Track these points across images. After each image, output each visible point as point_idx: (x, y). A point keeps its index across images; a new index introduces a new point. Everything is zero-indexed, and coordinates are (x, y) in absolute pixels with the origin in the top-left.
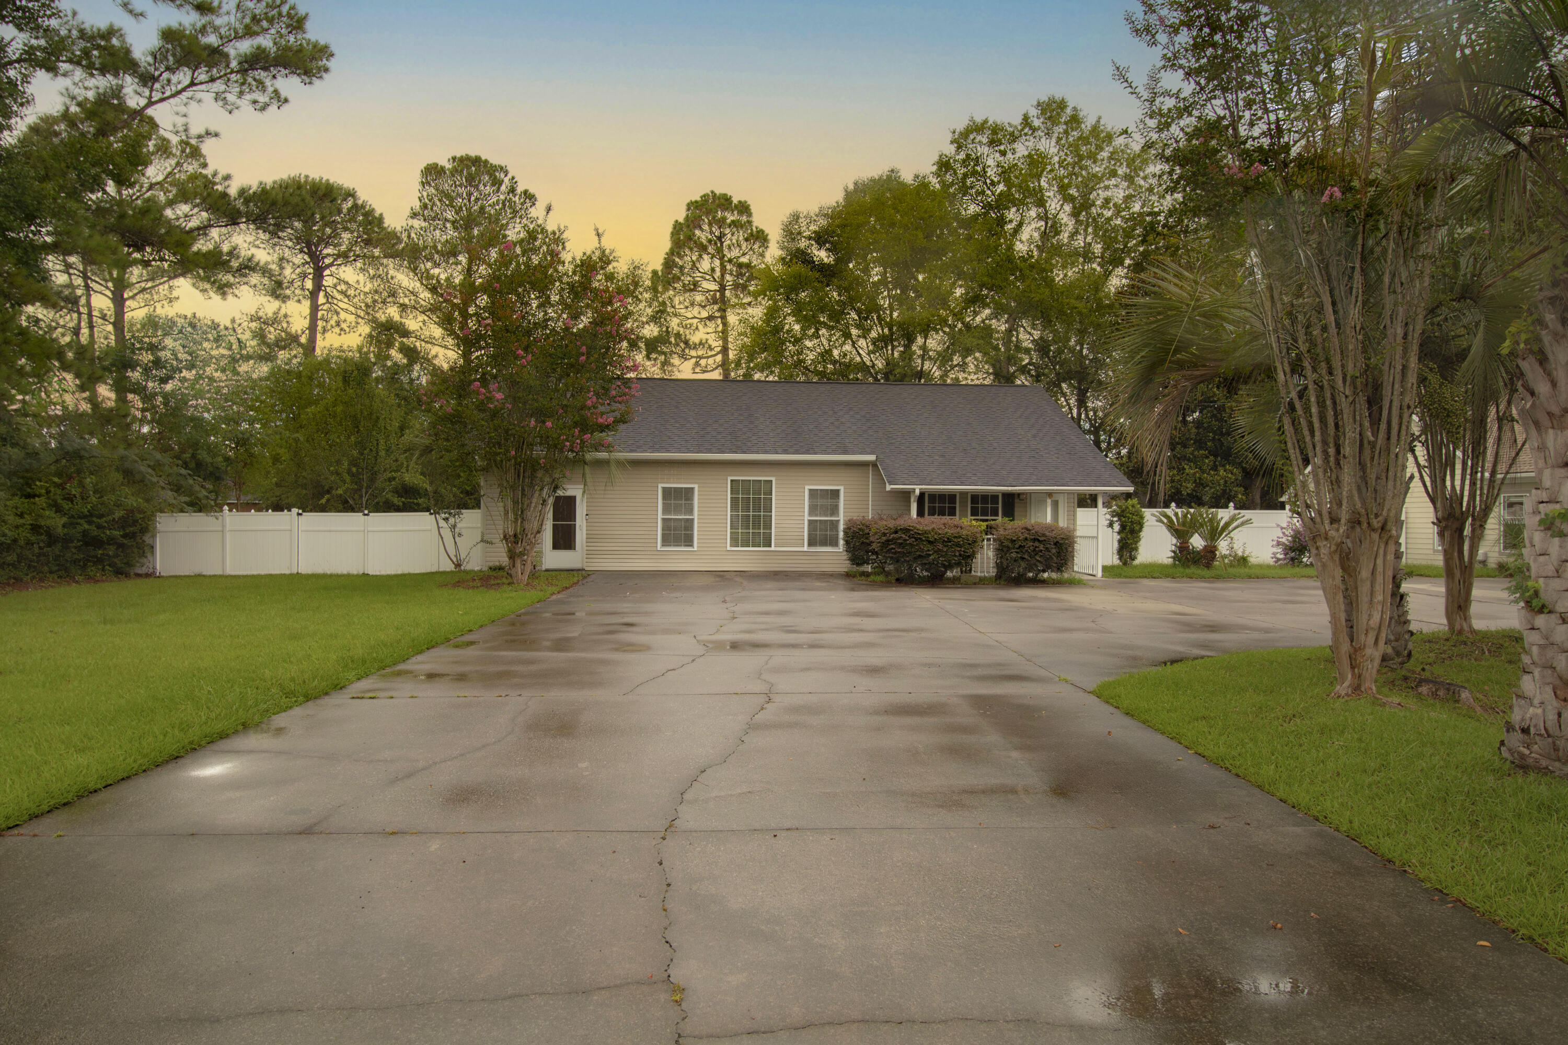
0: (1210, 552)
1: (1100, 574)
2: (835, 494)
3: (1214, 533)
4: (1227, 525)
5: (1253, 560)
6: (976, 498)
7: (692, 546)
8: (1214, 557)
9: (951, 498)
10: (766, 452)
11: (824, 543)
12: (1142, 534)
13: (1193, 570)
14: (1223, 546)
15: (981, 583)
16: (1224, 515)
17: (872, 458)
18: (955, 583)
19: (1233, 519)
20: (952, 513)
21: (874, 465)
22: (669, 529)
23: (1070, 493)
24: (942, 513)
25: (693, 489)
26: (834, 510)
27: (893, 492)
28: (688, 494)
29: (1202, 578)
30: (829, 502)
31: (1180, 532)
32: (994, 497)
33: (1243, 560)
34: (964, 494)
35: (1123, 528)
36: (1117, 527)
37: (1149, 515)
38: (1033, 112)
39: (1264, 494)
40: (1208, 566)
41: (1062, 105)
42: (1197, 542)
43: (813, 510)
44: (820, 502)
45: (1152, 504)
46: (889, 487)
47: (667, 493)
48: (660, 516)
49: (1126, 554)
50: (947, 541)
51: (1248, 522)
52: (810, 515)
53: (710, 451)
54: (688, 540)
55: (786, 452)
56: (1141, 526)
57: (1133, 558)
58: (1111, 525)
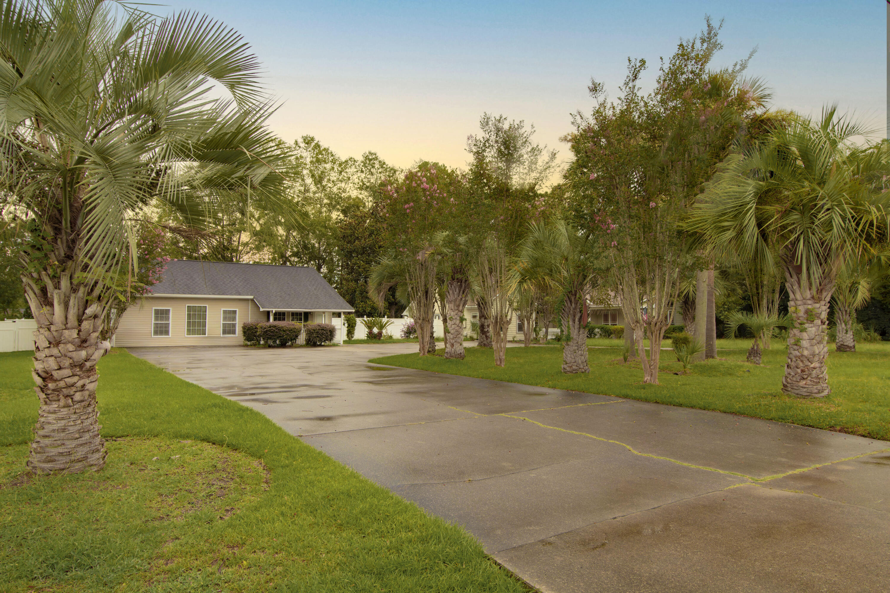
0: (380, 334)
1: (342, 343)
2: (235, 312)
3: (382, 327)
4: (386, 324)
5: (394, 337)
6: (293, 314)
7: (168, 335)
8: (381, 336)
9: (284, 314)
10: (205, 294)
11: (229, 333)
12: (356, 328)
13: (374, 340)
14: (384, 331)
15: (301, 346)
16: (385, 320)
17: (252, 297)
18: (291, 347)
19: (388, 322)
20: (284, 319)
21: (252, 300)
22: (157, 327)
23: (329, 312)
24: (279, 320)
25: (169, 310)
26: (234, 319)
27: (264, 312)
28: (168, 311)
29: (378, 343)
30: (232, 315)
31: (370, 327)
32: (300, 314)
33: (391, 337)
34: (288, 312)
35: (349, 325)
36: (346, 325)
37: (359, 320)
38: (300, 140)
39: (396, 312)
40: (379, 339)
41: (313, 139)
42: (375, 330)
43: (225, 319)
44: (228, 315)
45: (359, 317)
46: (261, 310)
47: (157, 312)
48: (153, 322)
49: (350, 336)
50: (291, 330)
51: (393, 323)
52: (224, 321)
53: (179, 293)
54: (167, 333)
55: (214, 294)
56: (355, 324)
57: (352, 337)
58: (344, 324)
